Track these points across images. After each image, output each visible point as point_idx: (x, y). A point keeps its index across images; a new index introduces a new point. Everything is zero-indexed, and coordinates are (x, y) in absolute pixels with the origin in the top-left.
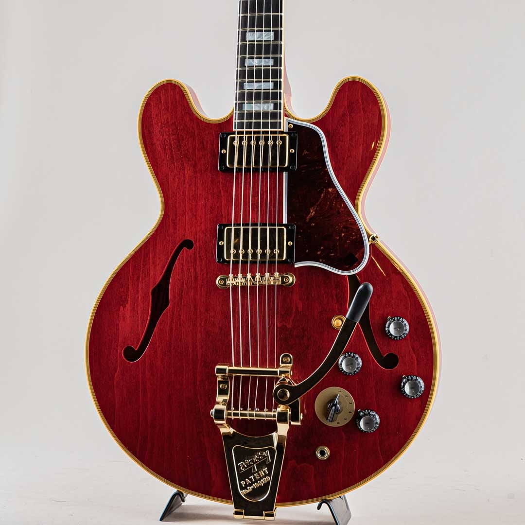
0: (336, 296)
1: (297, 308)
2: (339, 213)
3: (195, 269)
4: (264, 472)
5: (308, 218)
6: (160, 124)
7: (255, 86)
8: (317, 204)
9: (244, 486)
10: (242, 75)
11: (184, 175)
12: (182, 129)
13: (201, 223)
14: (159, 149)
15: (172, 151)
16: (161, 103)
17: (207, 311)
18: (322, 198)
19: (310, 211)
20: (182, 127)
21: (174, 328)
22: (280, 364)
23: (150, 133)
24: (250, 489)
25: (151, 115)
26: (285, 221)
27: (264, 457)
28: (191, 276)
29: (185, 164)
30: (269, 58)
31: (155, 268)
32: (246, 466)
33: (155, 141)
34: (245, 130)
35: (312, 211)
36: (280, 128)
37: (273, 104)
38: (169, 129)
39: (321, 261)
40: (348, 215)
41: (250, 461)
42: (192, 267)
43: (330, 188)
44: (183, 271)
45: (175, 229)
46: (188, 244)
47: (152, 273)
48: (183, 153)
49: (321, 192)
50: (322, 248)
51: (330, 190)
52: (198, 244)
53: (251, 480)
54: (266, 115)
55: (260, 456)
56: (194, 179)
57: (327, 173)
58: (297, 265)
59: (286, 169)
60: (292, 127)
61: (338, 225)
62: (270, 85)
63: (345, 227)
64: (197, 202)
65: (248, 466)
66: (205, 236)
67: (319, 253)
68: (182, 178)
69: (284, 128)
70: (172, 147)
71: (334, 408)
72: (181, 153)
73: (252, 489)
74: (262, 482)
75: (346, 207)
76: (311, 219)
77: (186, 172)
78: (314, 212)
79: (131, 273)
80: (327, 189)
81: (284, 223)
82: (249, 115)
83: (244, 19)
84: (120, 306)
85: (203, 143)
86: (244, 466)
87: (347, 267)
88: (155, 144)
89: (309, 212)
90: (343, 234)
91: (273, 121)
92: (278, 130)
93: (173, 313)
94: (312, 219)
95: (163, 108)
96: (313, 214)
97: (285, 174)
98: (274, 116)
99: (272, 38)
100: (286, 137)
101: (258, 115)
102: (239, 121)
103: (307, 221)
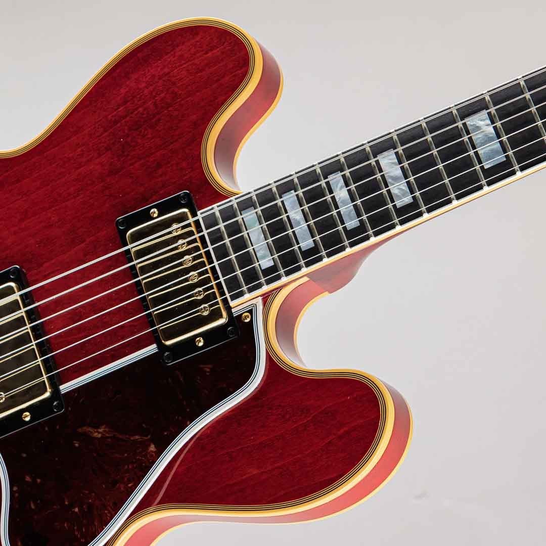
5: (85, 429)
6: (166, 70)
7: (295, 214)
8: (118, 435)
10: (308, 178)
12: (171, 116)
13: (15, 233)
14: (123, 91)
15: (126, 116)
16: (207, 53)
18: (133, 438)
19: (98, 427)
20: (176, 113)
23: (146, 61)
25: (177, 45)
26: (65, 388)
29: (110, 152)
30: (359, 215)
33: (134, 77)
35: (101, 430)
36: (234, 298)
37: (272, 263)
38: (162, 91)
39: (15, 489)
43: (155, 447)
48: (129, 139)
49: (143, 432)
50: (39, 481)
51: (152, 448)
54: (246, 260)
56: (89, 182)
57: (181, 427)
59: (161, 347)
60: (246, 321)
62: (307, 243)
67: (28, 479)
68: (84, 160)
69: (238, 305)
70: (132, 113)
72: (128, 135)
76: (86, 435)
77: (97, 161)
78: (100, 436)
80: (152, 441)
81: (61, 387)
82: (235, 229)
83: (417, 133)
85: (159, 167)
88: (129, 79)
90: (76, 510)
91: (241, 278)
92: (228, 295)
94: (87, 437)
95: (197, 61)
96: (96, 435)
97: (152, 349)
98: (252, 278)
99: (399, 203)
100: (221, 316)
101: (240, 244)
102: (218, 214)
103: (80, 430)
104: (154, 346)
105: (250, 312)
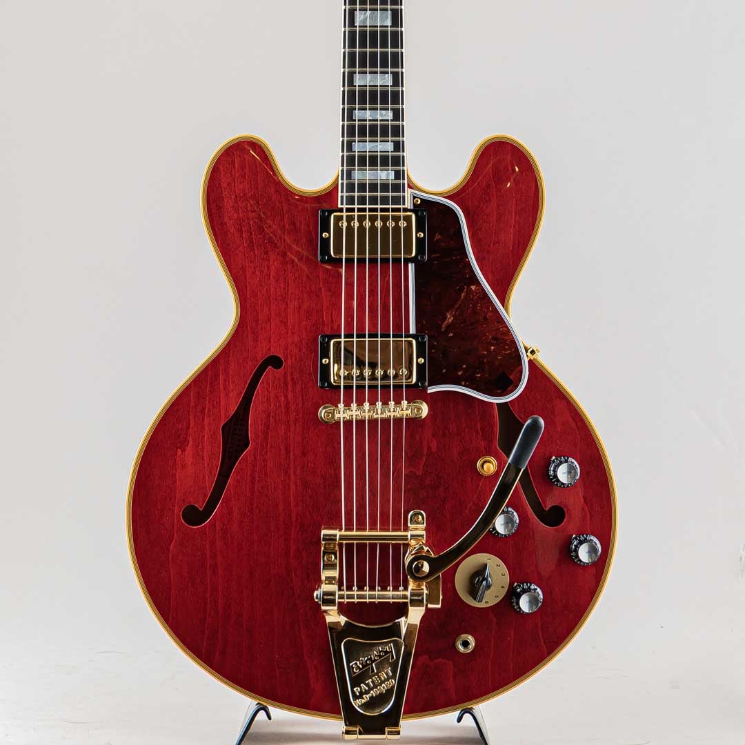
0: (483, 429)
1: (429, 448)
2: (485, 318)
3: (286, 397)
4: (387, 674)
5: (444, 326)
6: (233, 197)
7: (368, 146)
8: (457, 306)
9: (358, 694)
10: (350, 131)
11: (269, 268)
12: (265, 204)
13: (293, 333)
14: (232, 230)
15: (251, 233)
16: (234, 167)
17: (304, 454)
18: (462, 297)
19: (447, 317)
20: (265, 200)
21: (257, 479)
22: (409, 525)
23: (219, 208)
24: (367, 697)
25: (219, 184)
26: (412, 330)
27: (386, 652)
28: (280, 406)
29: (269, 253)
30: (387, 109)
31: (227, 395)
32: (361, 666)
33: (226, 219)
34: (356, 206)
35: (449, 316)
36: (404, 204)
37: (393, 172)
38: (246, 204)
39: (463, 383)
40: (499, 322)
41: (367, 660)
42: (282, 394)
43: (473, 285)
44: (268, 399)
45: (256, 340)
46: (275, 362)
47: (223, 403)
48: (267, 236)
49: (461, 290)
50: (464, 366)
51: (473, 288)
52: (289, 362)
53: (367, 685)
54: (385, 187)
55: (380, 652)
56: (283, 272)
57: (469, 265)
58: (431, 390)
59: (412, 260)
60: (419, 203)
61: (485, 335)
62: (389, 147)
63: (495, 338)
64: (287, 303)
65: (364, 666)
66: (300, 350)
67: (460, 373)
68: (265, 271)
69: (408, 204)
70: (250, 228)
71: (484, 583)
72: (264, 236)
73: (370, 698)
74: (384, 688)
75: (496, 311)
76: (448, 327)
77: (271, 263)
78: (452, 318)
79: (192, 404)
80: (469, 287)
81: (411, 332)
82: (362, 187)
83: (352, 56)
84: (177, 449)
85: (294, 224)
86: (358, 667)
87: (499, 391)
88: (225, 224)
89: (445, 318)
90: (492, 348)
91: (395, 194)
92: (402, 206)
93: (255, 459)
95: (237, 175)
96: (450, 321)
98: (396, 188)
99: (390, 83)
100: (411, 216)
101: (373, 187)
102: (347, 194)
103: (443, 330)
104: (410, 265)
105: (415, 197)
